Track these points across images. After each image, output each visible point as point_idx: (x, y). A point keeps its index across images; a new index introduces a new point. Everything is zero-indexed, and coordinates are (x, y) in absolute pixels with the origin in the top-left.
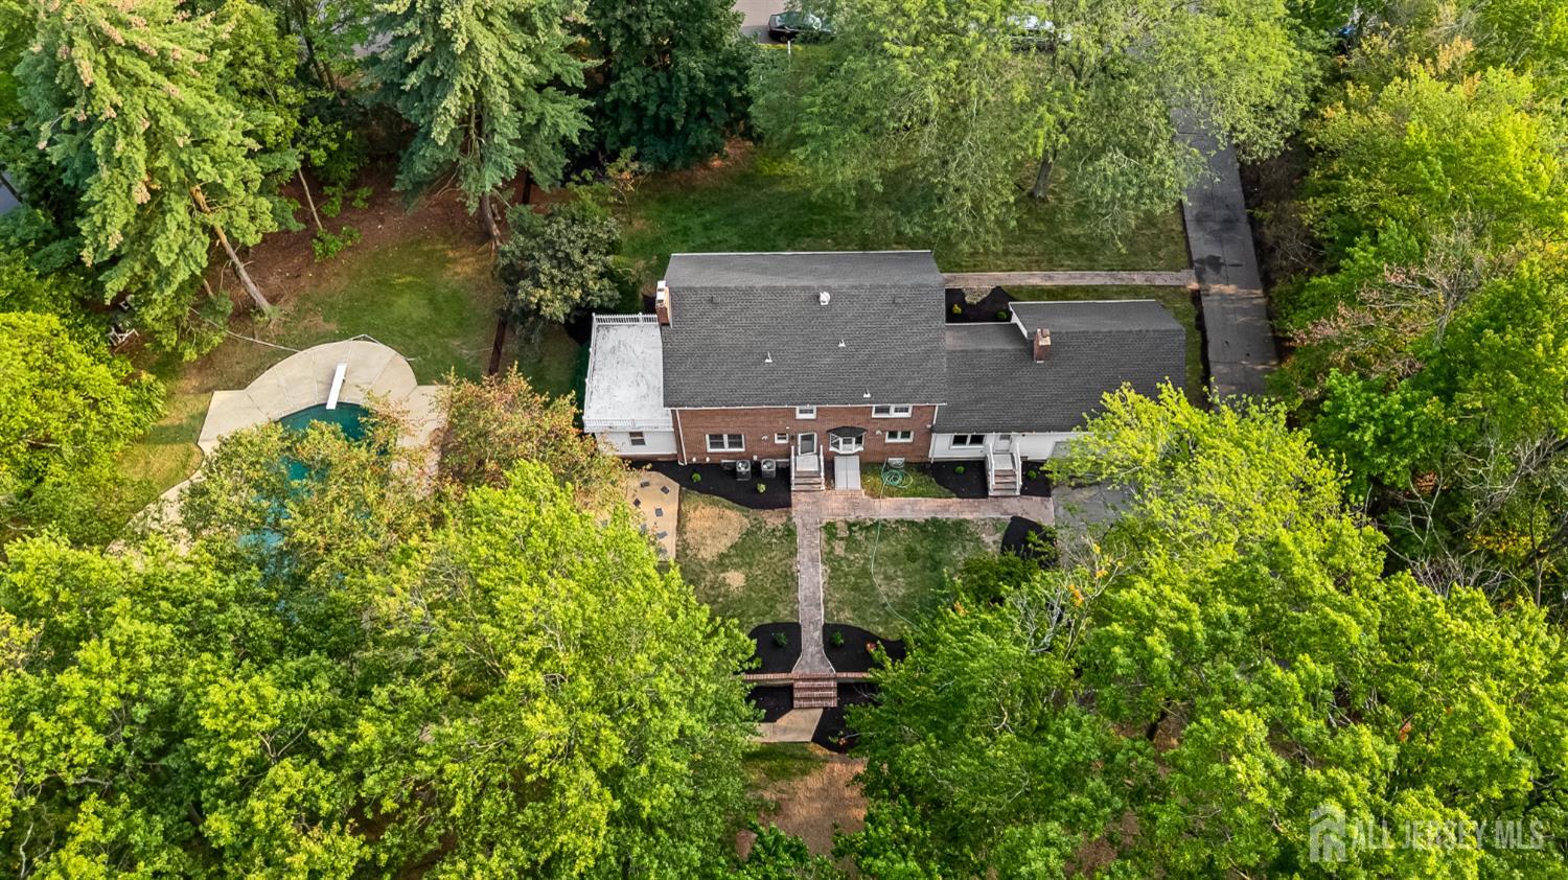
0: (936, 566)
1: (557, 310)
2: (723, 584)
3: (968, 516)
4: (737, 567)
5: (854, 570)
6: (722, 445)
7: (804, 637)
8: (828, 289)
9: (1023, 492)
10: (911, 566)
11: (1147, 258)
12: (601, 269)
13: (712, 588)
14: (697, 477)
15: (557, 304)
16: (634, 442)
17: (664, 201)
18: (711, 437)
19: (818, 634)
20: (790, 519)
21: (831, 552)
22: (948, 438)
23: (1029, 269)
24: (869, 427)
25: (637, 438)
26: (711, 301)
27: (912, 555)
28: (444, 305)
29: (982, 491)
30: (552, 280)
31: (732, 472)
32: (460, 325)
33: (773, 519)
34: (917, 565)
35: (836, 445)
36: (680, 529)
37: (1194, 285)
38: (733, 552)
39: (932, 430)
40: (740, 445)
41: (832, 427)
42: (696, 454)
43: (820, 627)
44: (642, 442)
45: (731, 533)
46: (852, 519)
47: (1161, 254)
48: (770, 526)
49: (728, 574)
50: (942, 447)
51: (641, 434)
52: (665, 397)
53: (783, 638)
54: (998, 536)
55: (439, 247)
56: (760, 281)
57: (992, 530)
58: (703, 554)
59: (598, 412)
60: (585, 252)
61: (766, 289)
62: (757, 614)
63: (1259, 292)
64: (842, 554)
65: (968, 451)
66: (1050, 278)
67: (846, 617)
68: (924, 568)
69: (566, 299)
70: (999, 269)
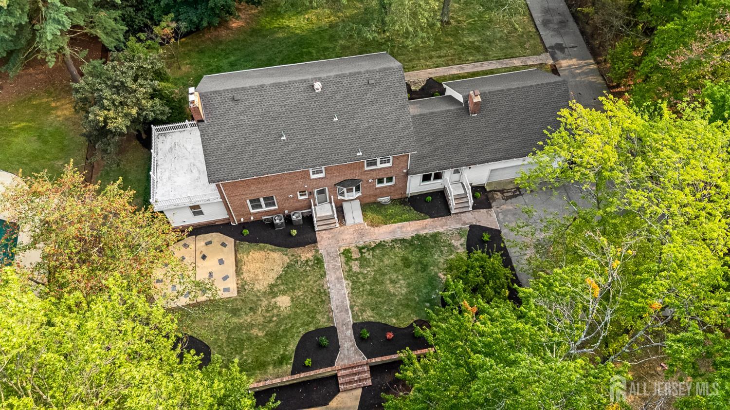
0: (425, 268)
1: (120, 123)
2: (275, 306)
3: (441, 230)
4: (284, 293)
5: (368, 280)
6: (260, 206)
7: (340, 336)
8: (319, 79)
9: (474, 208)
10: (408, 271)
11: (519, 50)
12: (150, 91)
13: (267, 311)
14: (246, 232)
15: (120, 120)
16: (195, 214)
17: (201, 52)
18: (251, 201)
19: (350, 332)
20: (317, 251)
21: (350, 270)
22: (419, 177)
23: (448, 65)
24: (363, 178)
25: (196, 210)
26: (233, 99)
27: (407, 263)
28: (50, 139)
29: (445, 210)
30: (113, 103)
31: (272, 225)
32: (62, 150)
33: (306, 254)
34: (412, 269)
35: (342, 194)
36: (238, 272)
37: (550, 62)
38: (279, 282)
39: (407, 174)
40: (274, 204)
41: (337, 181)
42: (243, 216)
43: (350, 326)
44: (201, 213)
45: (276, 268)
46: (361, 244)
47: (527, 46)
48: (304, 258)
49: (278, 299)
50: (415, 185)
51: (198, 207)
52: (209, 176)
53: (324, 341)
54: (463, 240)
55: (45, 100)
56: (268, 81)
57: (458, 237)
58: (257, 287)
59: (163, 195)
60: (135, 79)
61: (273, 85)
62: (303, 324)
63: (592, 61)
64: (358, 270)
65: (433, 185)
66: (462, 68)
67: (368, 316)
68: (417, 271)
69: (126, 115)
70: (428, 67)
